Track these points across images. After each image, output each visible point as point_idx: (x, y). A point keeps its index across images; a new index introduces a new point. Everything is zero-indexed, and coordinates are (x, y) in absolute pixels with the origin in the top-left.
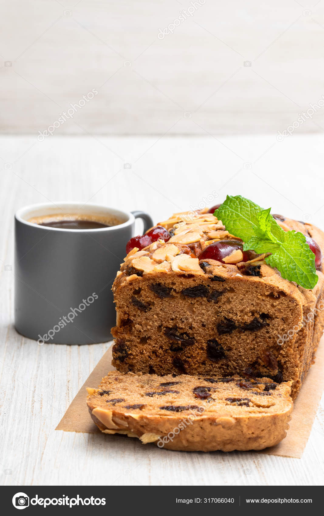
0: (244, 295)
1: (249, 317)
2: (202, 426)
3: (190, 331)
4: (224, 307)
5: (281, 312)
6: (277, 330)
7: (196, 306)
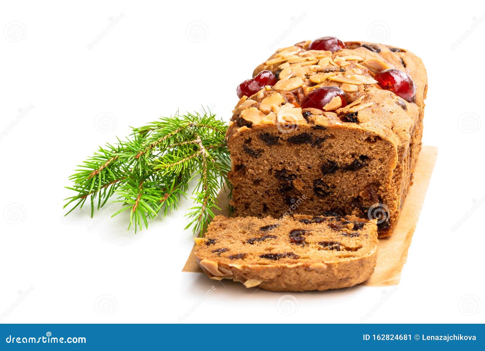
0: (344, 140)
1: (349, 158)
2: (298, 272)
3: (298, 173)
4: (327, 151)
5: (378, 154)
6: (375, 169)
7: (301, 151)
